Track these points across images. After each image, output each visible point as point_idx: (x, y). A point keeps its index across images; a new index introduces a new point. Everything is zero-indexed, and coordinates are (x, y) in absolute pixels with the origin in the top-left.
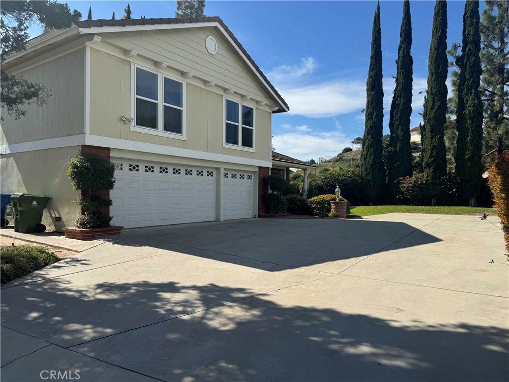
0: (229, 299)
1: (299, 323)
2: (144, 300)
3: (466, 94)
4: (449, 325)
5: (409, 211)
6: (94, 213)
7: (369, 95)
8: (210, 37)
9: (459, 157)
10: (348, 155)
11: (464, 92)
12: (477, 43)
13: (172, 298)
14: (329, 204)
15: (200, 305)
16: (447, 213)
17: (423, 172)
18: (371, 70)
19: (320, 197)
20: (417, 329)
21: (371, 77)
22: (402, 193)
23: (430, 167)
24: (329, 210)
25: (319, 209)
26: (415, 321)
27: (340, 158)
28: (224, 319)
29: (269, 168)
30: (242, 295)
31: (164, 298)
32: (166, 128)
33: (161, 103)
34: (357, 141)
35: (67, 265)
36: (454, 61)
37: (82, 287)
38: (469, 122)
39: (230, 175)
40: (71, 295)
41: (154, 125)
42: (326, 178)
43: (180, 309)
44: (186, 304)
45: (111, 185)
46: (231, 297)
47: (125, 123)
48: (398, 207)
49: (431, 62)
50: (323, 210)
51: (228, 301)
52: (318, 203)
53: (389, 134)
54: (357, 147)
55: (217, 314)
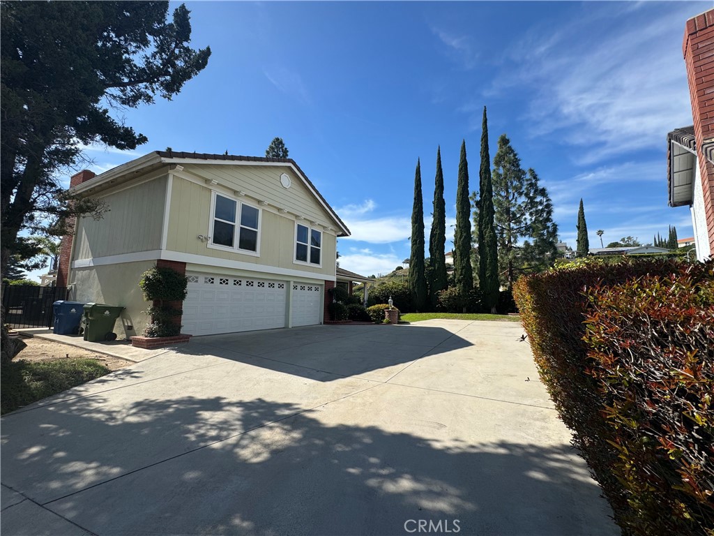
0: (272, 418)
1: (340, 448)
2: (179, 422)
3: (485, 228)
4: (489, 444)
5: (446, 318)
6: (164, 323)
7: (413, 227)
8: (284, 174)
9: (482, 275)
10: (400, 272)
11: (483, 226)
12: (490, 191)
13: (211, 418)
14: (384, 313)
15: (237, 427)
16: (476, 319)
17: (455, 286)
18: (415, 208)
19: (376, 306)
20: (459, 451)
21: (414, 213)
22: (441, 303)
23: (461, 282)
24: (384, 318)
25: (375, 317)
26: (456, 440)
27: (394, 275)
28: (259, 446)
29: (333, 282)
30: (287, 412)
31: (202, 419)
32: (241, 246)
33: (238, 225)
34: (406, 262)
35: (115, 379)
36: (474, 204)
37: (116, 407)
38: (488, 249)
39: (299, 288)
40: (98, 419)
41: (230, 243)
42: (382, 290)
43: (213, 433)
44: (224, 426)
45: (183, 296)
46: (274, 414)
47: (202, 241)
48: (438, 314)
49: (458, 204)
50: (379, 317)
51: (270, 421)
52: (374, 311)
53: (430, 256)
54: (406, 266)
55: (253, 438)
